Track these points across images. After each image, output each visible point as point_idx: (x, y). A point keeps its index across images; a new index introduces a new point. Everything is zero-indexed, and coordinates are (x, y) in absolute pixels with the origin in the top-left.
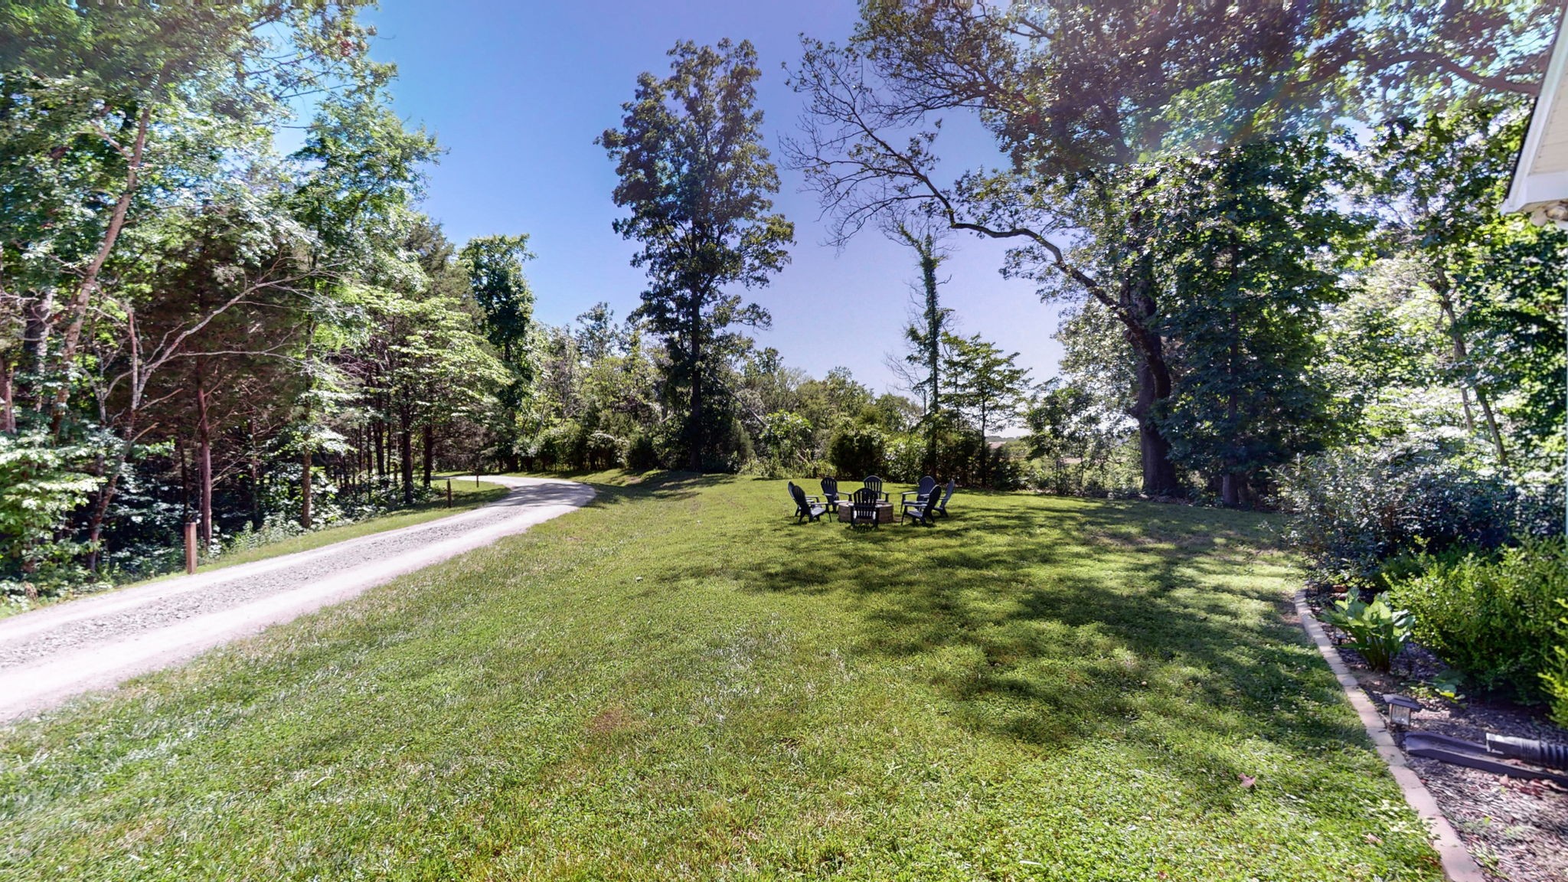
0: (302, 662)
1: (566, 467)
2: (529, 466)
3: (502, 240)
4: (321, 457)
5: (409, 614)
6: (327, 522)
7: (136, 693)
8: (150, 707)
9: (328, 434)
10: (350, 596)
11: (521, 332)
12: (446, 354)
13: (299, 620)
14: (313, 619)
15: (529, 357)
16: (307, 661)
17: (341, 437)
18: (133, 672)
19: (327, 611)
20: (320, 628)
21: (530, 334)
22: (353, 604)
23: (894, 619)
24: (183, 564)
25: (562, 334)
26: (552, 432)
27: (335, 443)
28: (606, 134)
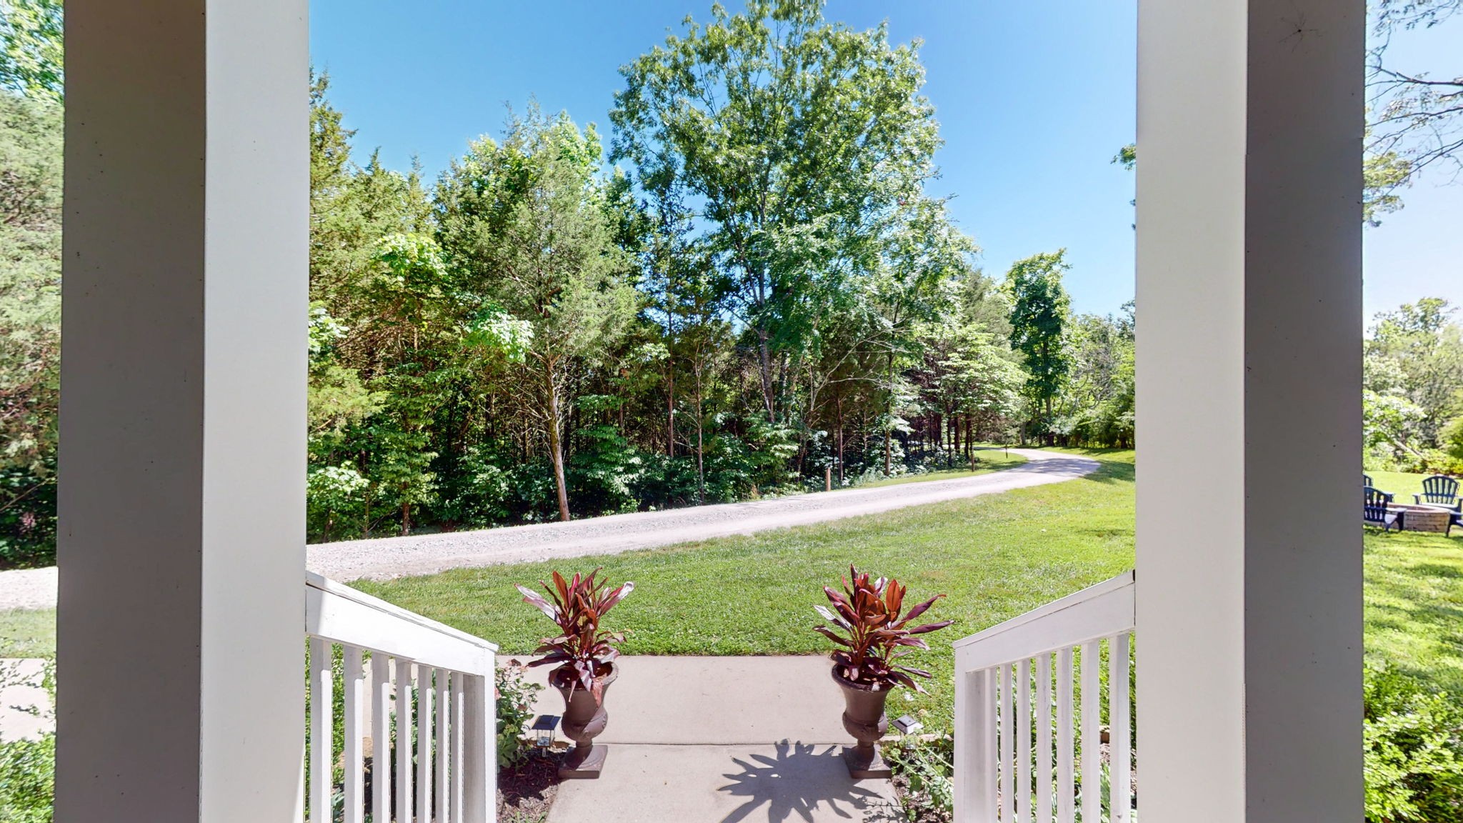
0: (849, 534)
1: (1097, 445)
2: (1063, 442)
3: (1041, 258)
4: (896, 434)
5: (902, 524)
6: (898, 473)
7: (794, 531)
8: (797, 536)
9: (901, 421)
10: (880, 511)
11: (1057, 330)
12: (973, 364)
13: (855, 518)
14: (860, 518)
15: (1064, 351)
16: (851, 534)
17: (908, 423)
18: (796, 524)
19: (867, 516)
20: (861, 522)
21: (1065, 331)
22: (879, 515)
23: (1398, 627)
24: (824, 489)
25: (1106, 323)
26: (1087, 412)
27: (905, 427)
28: (1123, 151)
